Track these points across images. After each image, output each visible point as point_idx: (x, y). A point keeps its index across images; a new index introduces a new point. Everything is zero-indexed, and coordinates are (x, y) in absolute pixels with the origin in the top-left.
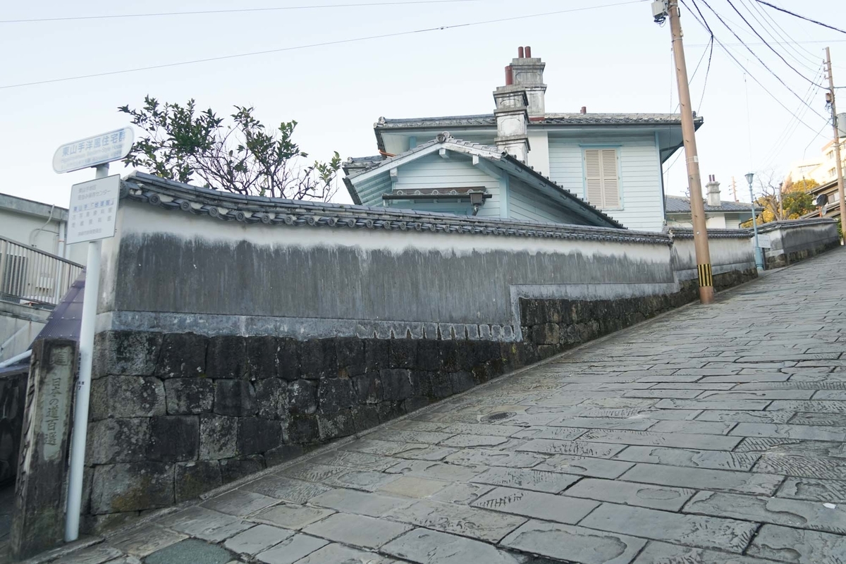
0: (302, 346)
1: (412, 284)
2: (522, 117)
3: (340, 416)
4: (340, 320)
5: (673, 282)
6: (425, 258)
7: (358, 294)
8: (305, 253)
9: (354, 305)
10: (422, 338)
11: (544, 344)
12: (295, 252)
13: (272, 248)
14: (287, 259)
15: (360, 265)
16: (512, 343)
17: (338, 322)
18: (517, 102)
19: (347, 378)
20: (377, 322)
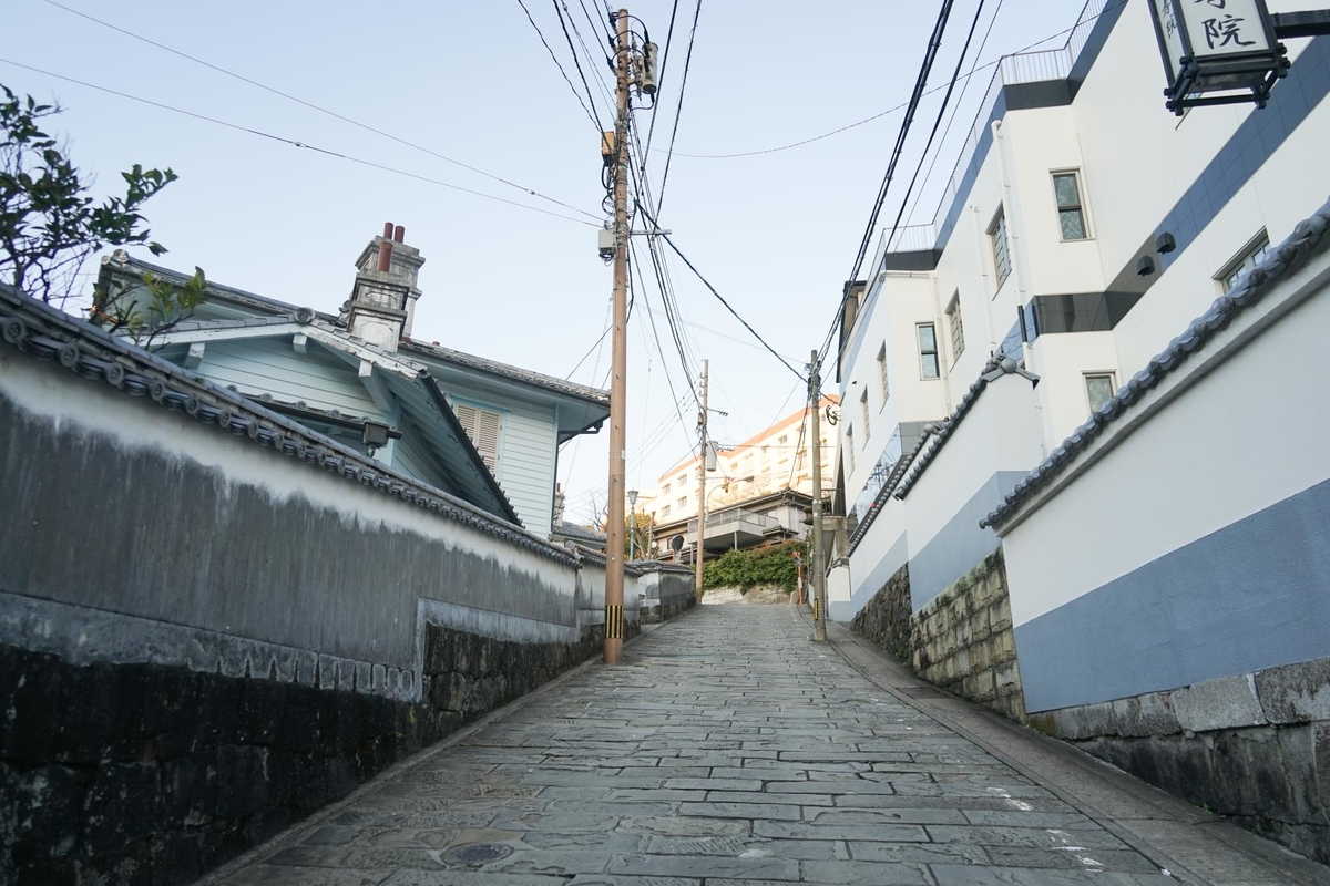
0: (77, 677)
1: (292, 568)
2: (397, 326)
3: (127, 860)
4: (163, 624)
5: (575, 626)
6: (317, 521)
7: (204, 572)
8: (123, 458)
9: (192, 595)
10: (291, 681)
11: (447, 710)
12: (104, 448)
13: (57, 425)
14: (85, 462)
15: (217, 509)
16: (409, 704)
17: (158, 627)
18: (393, 300)
19: (153, 764)
20: (226, 636)
